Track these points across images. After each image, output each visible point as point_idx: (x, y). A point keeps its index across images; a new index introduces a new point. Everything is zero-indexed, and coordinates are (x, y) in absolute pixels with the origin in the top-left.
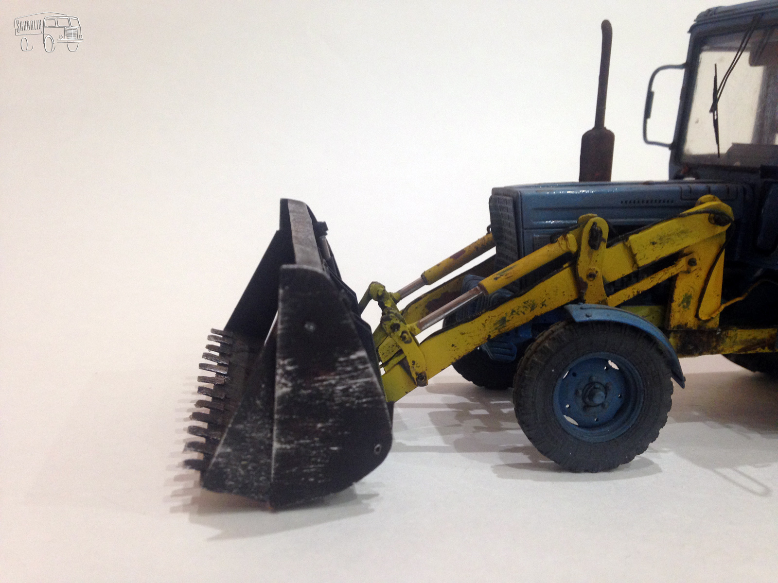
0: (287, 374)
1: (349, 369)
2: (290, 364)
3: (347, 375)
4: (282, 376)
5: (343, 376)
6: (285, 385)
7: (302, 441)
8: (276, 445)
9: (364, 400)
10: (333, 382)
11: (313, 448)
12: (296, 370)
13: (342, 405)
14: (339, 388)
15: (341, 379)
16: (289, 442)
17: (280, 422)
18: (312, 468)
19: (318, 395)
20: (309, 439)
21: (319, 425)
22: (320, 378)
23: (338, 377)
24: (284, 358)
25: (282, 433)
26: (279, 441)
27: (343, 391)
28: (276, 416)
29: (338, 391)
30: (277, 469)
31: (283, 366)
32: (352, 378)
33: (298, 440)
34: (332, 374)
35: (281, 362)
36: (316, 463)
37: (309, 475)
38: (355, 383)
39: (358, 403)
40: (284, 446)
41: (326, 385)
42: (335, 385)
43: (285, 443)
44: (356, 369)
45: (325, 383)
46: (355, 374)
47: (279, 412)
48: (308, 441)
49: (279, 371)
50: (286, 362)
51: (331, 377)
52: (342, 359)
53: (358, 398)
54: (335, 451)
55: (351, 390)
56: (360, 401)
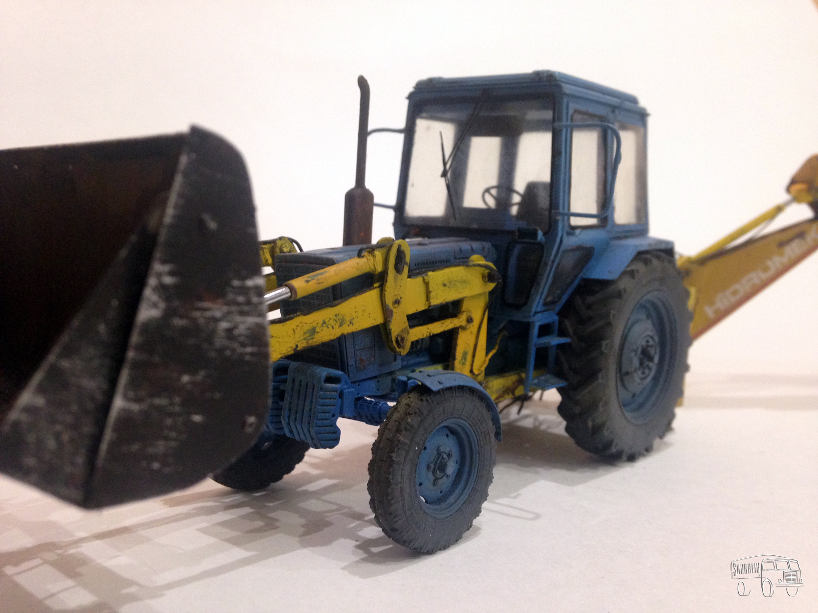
0: (162, 288)
1: (241, 299)
2: (171, 273)
3: (237, 308)
4: (155, 289)
5: (232, 309)
6: (155, 305)
7: (158, 401)
8: (119, 403)
9: (249, 350)
10: (218, 314)
11: (170, 415)
12: (175, 286)
13: (221, 351)
14: (224, 325)
15: (229, 313)
16: (138, 400)
17: (136, 366)
18: (160, 447)
19: (194, 330)
20: (168, 398)
21: (186, 378)
22: (204, 305)
23: (225, 308)
24: (164, 262)
25: (134, 383)
26: (126, 397)
27: (229, 331)
28: (131, 354)
29: (220, 330)
30: (112, 445)
31: (159, 275)
32: (243, 313)
33: (152, 396)
34: (220, 301)
35: (158, 267)
36: (166, 438)
37: (154, 457)
38: (243, 323)
39: (240, 353)
41: (208, 318)
42: (219, 320)
43: (133, 402)
44: (249, 303)
45: (207, 314)
46: (246, 308)
47: (138, 348)
48: (165, 402)
49: (152, 281)
50: (165, 269)
51: (217, 307)
52: (236, 283)
53: (243, 345)
54: (197, 422)
55: (237, 332)
56: (244, 350)
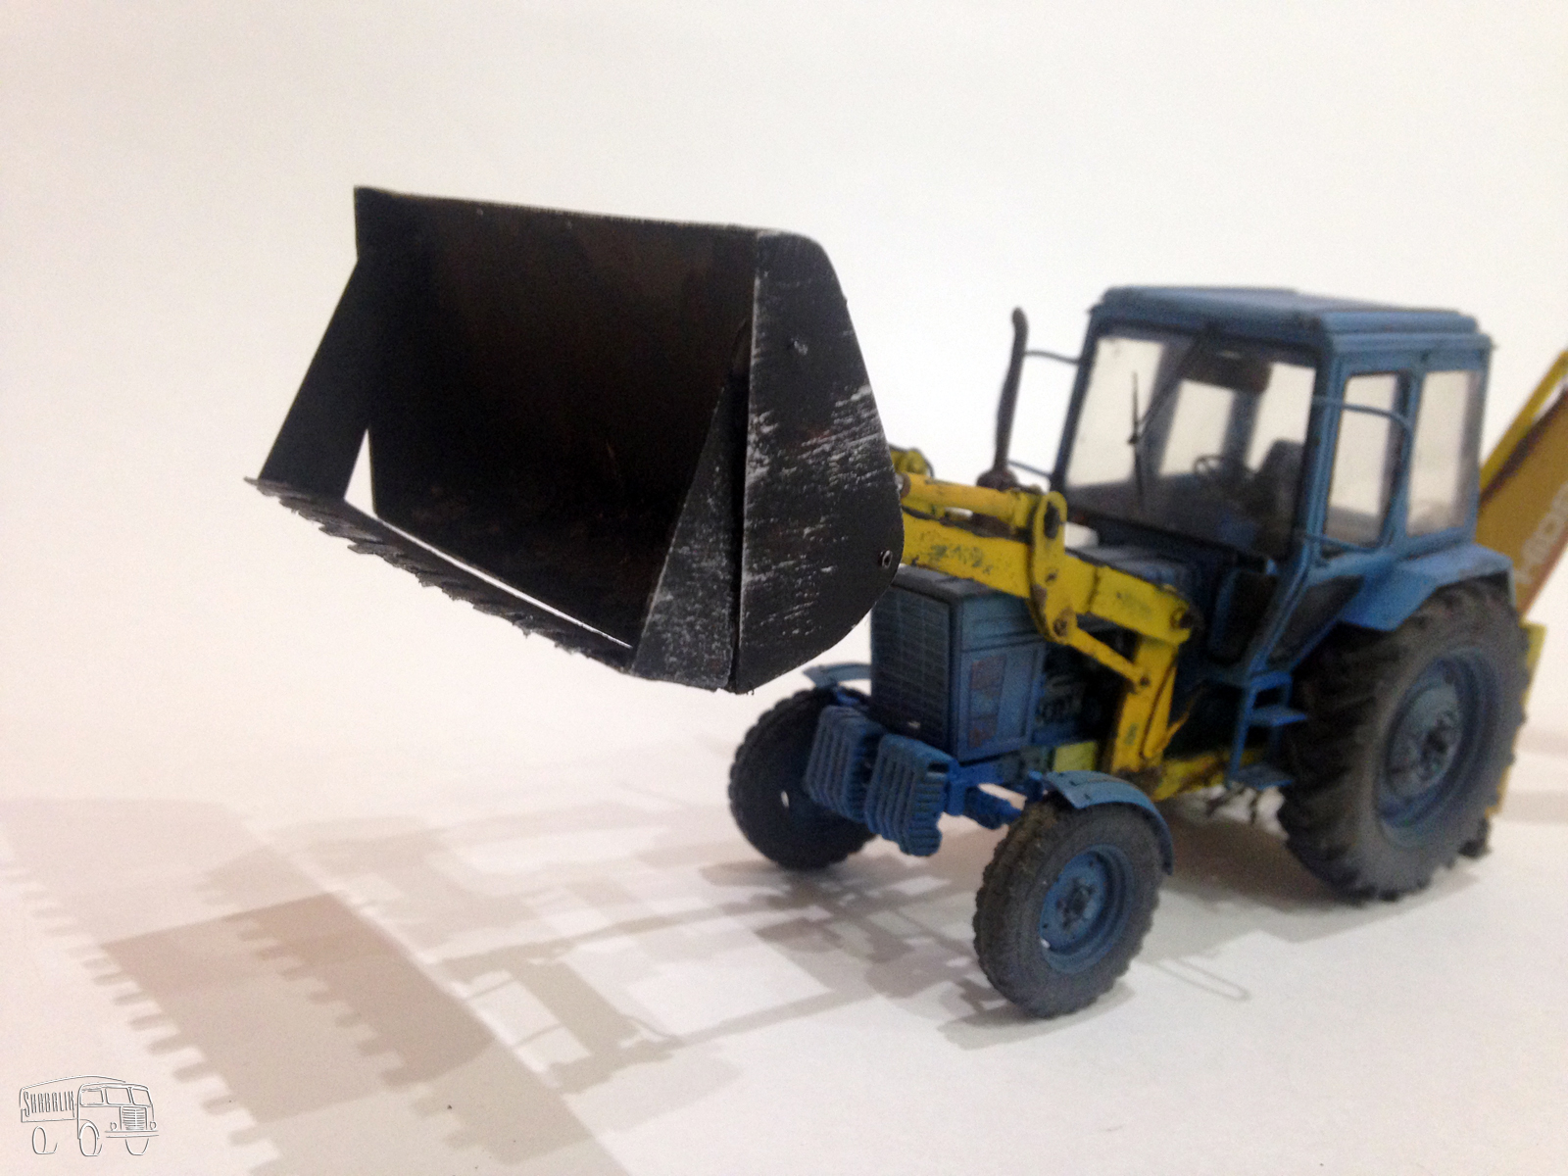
0: (763, 441)
1: (849, 420)
2: (769, 421)
3: (846, 433)
4: (756, 445)
5: (841, 435)
6: (760, 462)
7: (782, 565)
8: (746, 578)
9: (868, 475)
10: (827, 447)
11: (798, 575)
12: (775, 432)
13: (837, 488)
14: (836, 457)
15: (838, 440)
16: (764, 570)
17: (754, 535)
18: (796, 611)
19: (806, 474)
20: (793, 558)
21: (807, 531)
22: (809, 443)
23: (834, 438)
24: (759, 413)
25: (755, 555)
26: (751, 570)
27: (843, 461)
28: (747, 524)
29: (833, 464)
30: (746, 624)
31: (758, 427)
32: (854, 436)
33: (776, 563)
34: (826, 432)
35: (754, 419)
36: (801, 600)
37: (792, 624)
38: (857, 446)
39: (860, 481)
40: (757, 578)
41: (818, 455)
42: (829, 454)
43: (759, 573)
44: (859, 421)
45: (815, 451)
46: (857, 429)
47: (751, 515)
48: (791, 563)
49: (752, 437)
50: (762, 418)
51: (826, 439)
52: (840, 403)
53: (862, 472)
54: (829, 573)
55: (851, 459)
56: (863, 478)
